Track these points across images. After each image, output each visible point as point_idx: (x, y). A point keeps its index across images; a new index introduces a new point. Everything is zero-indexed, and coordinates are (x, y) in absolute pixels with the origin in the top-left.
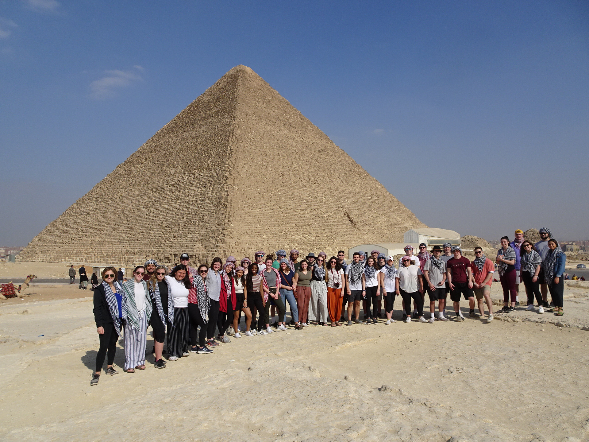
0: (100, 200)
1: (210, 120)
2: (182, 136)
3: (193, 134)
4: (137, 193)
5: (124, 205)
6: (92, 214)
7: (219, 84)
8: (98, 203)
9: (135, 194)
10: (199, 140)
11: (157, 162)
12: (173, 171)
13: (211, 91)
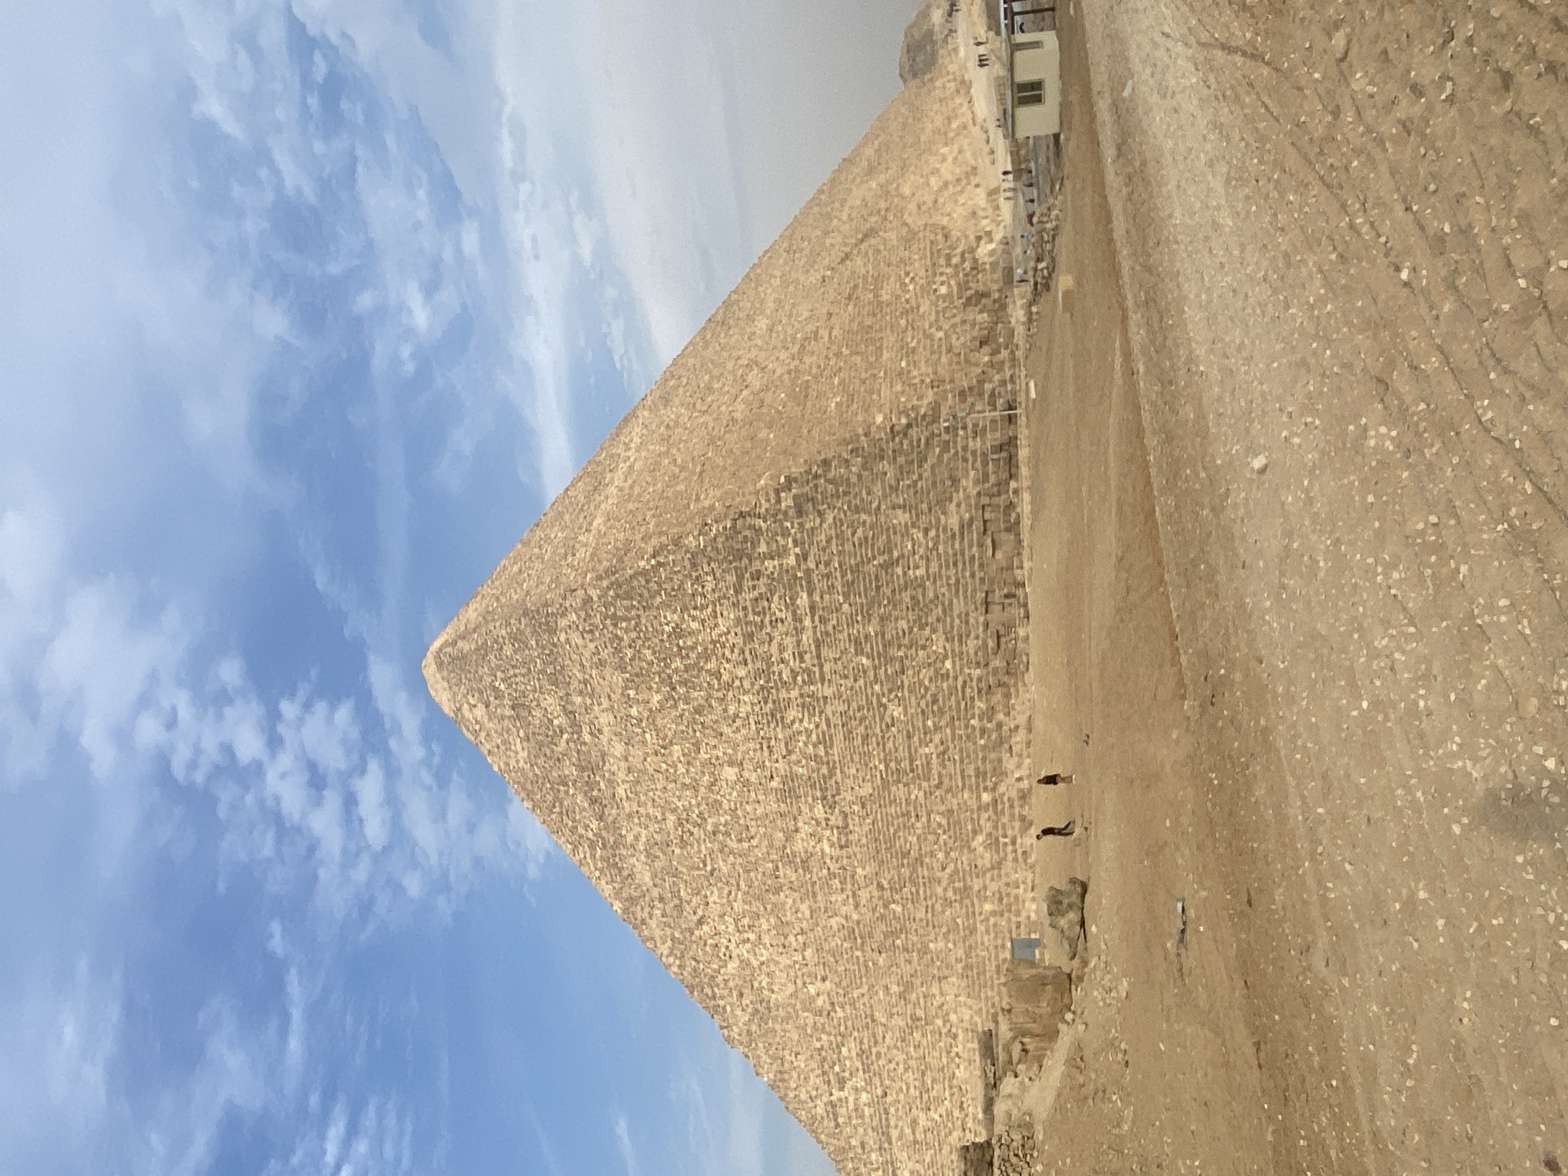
0: (837, 1068)
1: (578, 700)
2: (627, 797)
3: (618, 749)
4: (804, 907)
5: (845, 945)
6: (882, 1085)
7: (477, 727)
8: (847, 1074)
9: (808, 913)
10: (634, 712)
11: (709, 868)
12: (730, 773)
13: (498, 747)
